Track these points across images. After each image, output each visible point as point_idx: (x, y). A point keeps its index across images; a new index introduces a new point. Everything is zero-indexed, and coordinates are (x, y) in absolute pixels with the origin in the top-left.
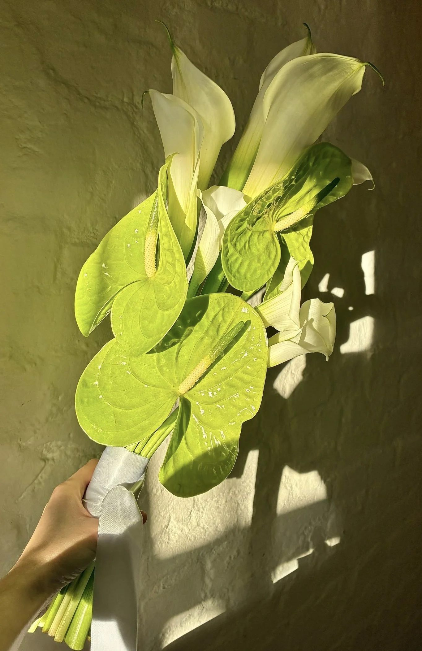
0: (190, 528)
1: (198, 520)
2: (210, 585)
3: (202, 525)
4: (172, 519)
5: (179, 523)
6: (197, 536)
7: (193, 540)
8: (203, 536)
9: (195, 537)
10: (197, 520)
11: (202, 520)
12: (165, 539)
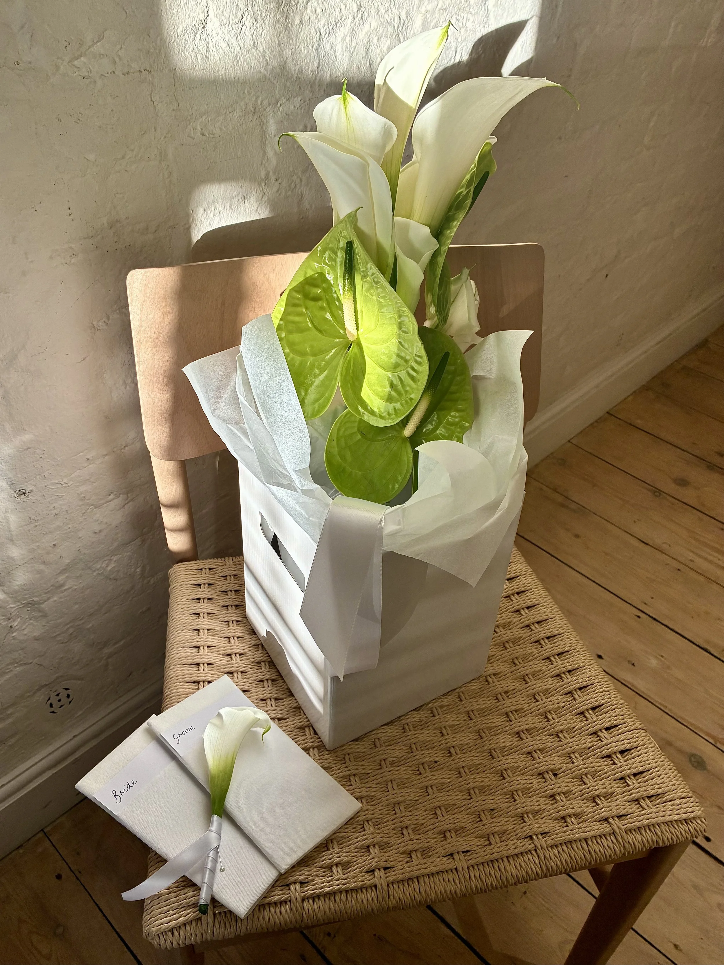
0: (242, 45)
1: (254, 37)
2: (274, 162)
3: (261, 49)
4: (211, 14)
5: (223, 27)
6: (253, 64)
7: (246, 69)
8: (263, 70)
9: (250, 68)
10: (252, 36)
11: (261, 40)
12: (201, 47)
